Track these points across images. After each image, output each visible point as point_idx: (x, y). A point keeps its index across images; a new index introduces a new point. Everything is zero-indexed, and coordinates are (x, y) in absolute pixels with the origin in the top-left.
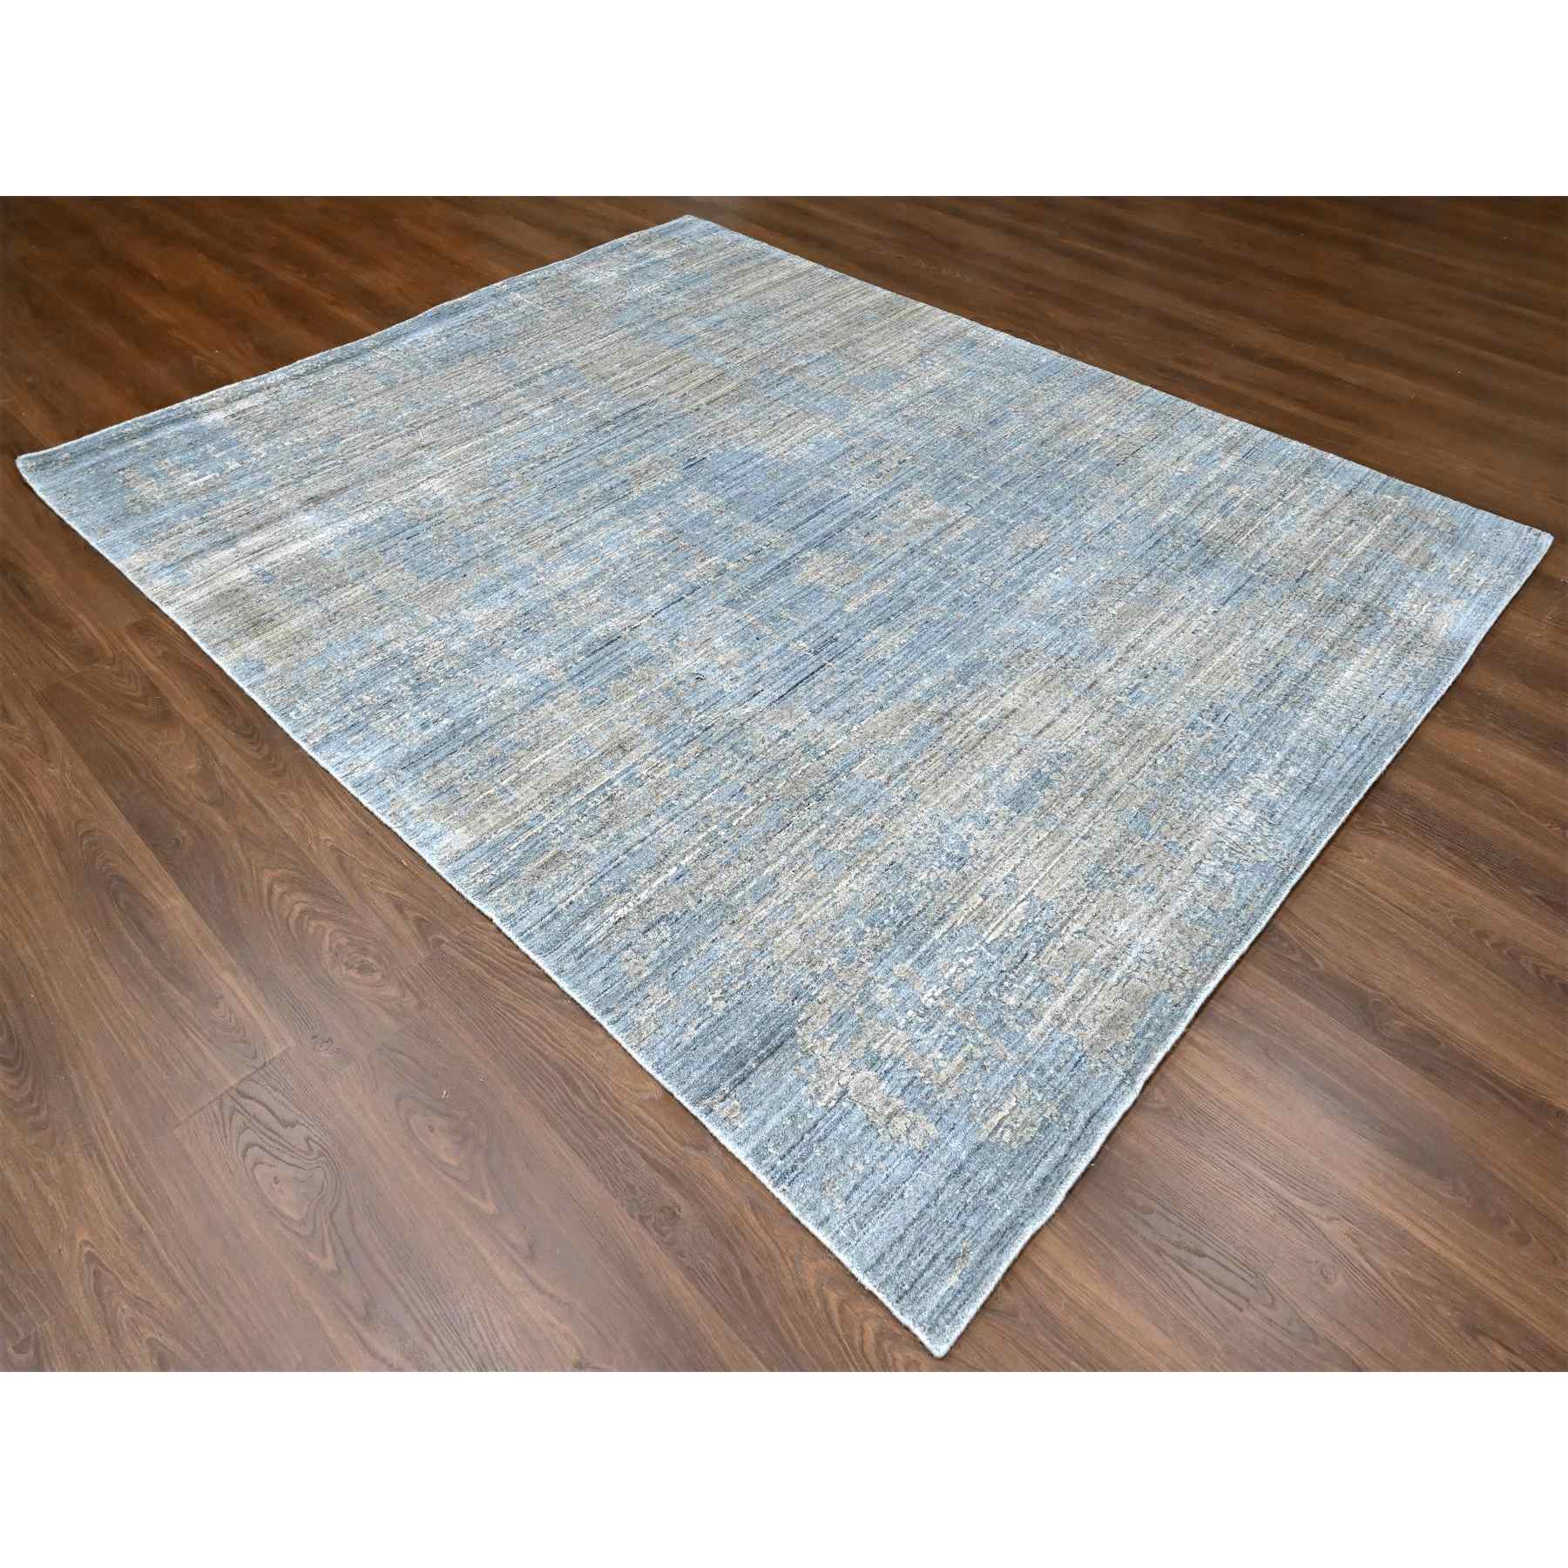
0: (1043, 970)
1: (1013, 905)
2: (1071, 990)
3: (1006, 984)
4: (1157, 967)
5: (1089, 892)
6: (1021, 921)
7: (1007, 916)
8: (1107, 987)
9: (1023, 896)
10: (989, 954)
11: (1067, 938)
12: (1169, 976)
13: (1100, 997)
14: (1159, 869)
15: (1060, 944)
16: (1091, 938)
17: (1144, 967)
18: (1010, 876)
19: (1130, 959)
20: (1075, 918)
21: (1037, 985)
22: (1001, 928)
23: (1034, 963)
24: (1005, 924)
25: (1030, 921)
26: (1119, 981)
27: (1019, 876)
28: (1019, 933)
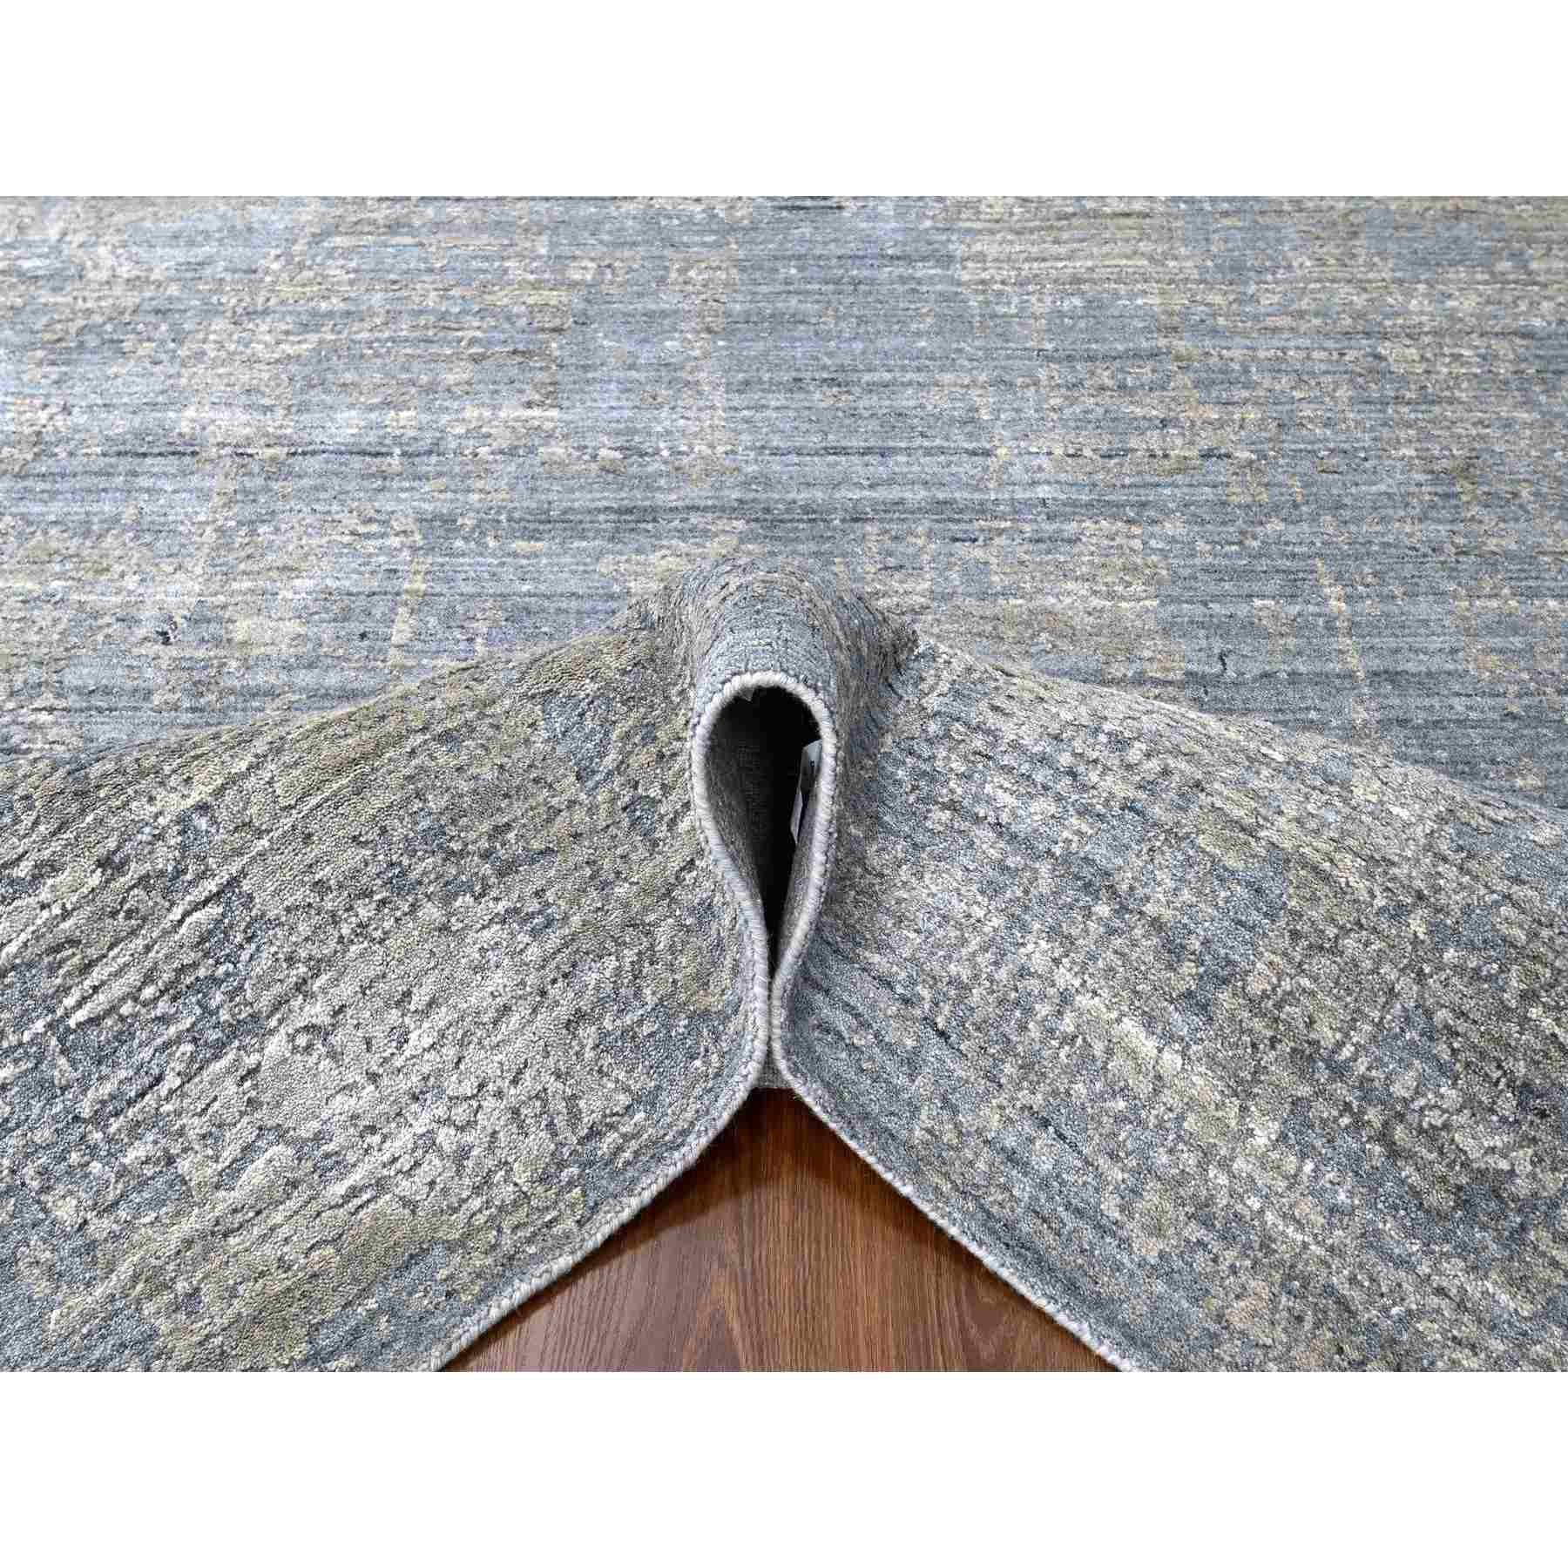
0: (181, 1132)
1: (176, 914)
2: (225, 1200)
3: (74, 1157)
4: (460, 1169)
5: (383, 902)
6: (181, 970)
7: (148, 949)
8: (314, 1207)
9: (211, 886)
10: (62, 1061)
11: (276, 1046)
12: (476, 1203)
13: (285, 1231)
14: (588, 872)
15: (251, 1061)
16: (334, 1055)
17: (433, 1165)
18: (203, 808)
19: (404, 1139)
20: (319, 983)
21: (149, 1171)
22: (118, 988)
23: (167, 1108)
24: (133, 977)
25: (202, 973)
26: (354, 1192)
27: (222, 815)
28: (163, 1007)
